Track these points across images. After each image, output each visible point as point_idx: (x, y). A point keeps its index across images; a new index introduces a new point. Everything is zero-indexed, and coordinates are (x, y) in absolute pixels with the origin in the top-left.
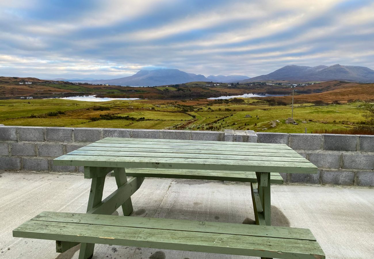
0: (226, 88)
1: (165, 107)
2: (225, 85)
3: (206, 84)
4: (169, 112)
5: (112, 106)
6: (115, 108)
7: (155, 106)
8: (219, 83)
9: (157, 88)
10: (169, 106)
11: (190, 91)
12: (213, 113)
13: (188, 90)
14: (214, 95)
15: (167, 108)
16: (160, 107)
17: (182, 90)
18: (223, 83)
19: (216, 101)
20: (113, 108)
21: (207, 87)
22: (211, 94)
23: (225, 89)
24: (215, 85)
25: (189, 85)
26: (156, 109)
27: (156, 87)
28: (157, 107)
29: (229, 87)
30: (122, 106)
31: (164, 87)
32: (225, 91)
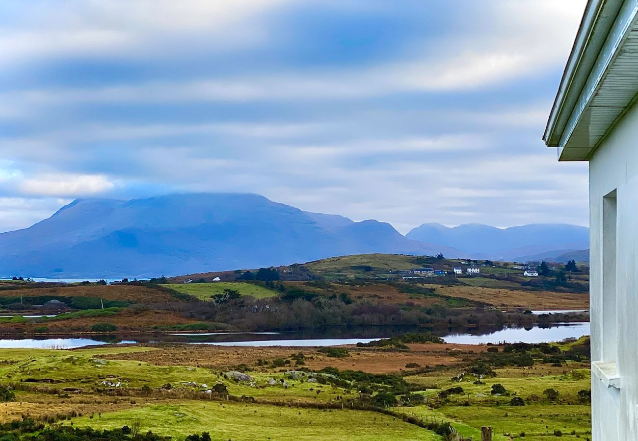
0: (517, 289)
1: (273, 382)
2: (506, 272)
3: (414, 266)
4: (303, 406)
5: (15, 379)
6: (35, 390)
7: (225, 377)
8: (477, 263)
9: (175, 286)
10: (291, 378)
11: (348, 302)
12: (523, 410)
13: (334, 297)
14: (469, 322)
15: (281, 386)
16: (247, 379)
17: (309, 297)
18: (497, 265)
19: (496, 350)
20: (22, 388)
21: (422, 280)
22: (453, 318)
23: (516, 292)
24: (459, 271)
25: (326, 271)
26: (233, 389)
27: (163, 280)
28: (236, 380)
29: (529, 283)
30: (67, 381)
31: (202, 281)
32: (516, 303)
